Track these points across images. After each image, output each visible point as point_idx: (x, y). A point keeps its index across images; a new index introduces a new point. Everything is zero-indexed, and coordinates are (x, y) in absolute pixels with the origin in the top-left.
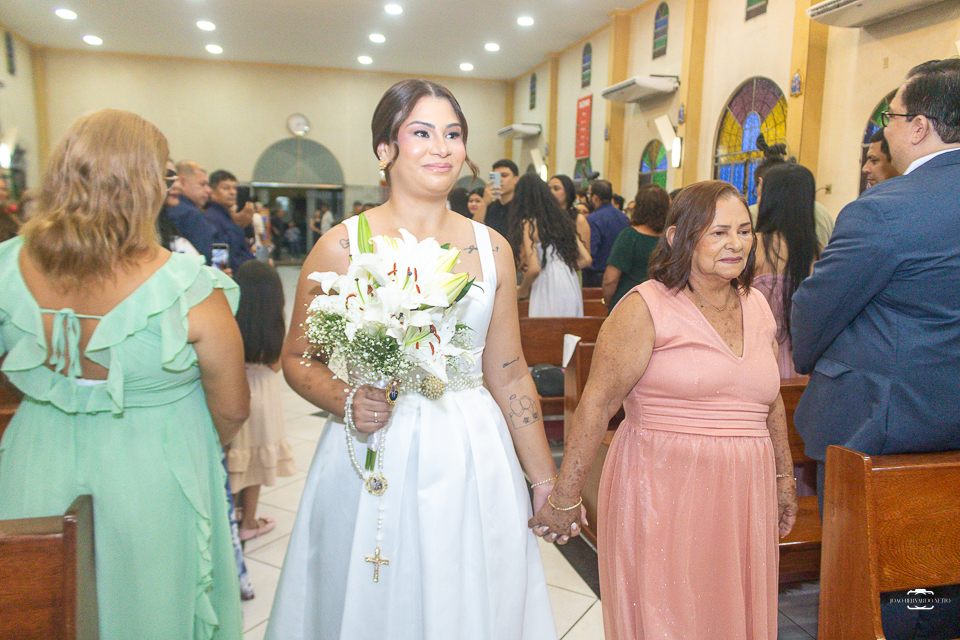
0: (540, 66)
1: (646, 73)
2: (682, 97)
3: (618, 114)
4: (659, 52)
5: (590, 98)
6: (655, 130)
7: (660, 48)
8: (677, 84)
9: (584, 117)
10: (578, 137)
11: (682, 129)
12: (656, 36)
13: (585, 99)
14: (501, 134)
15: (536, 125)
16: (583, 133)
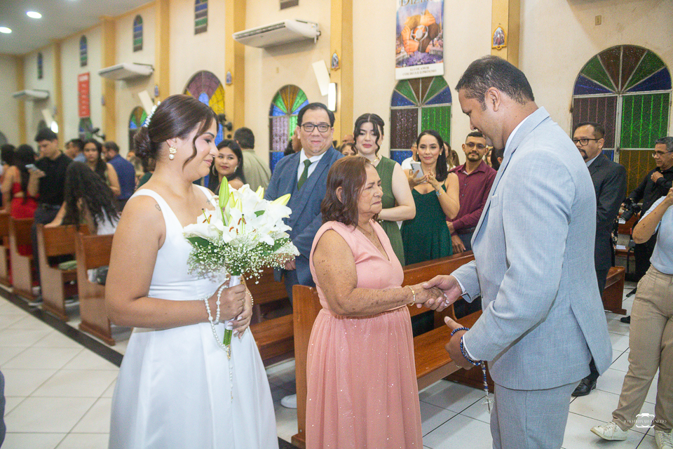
0: (45, 47)
1: (130, 61)
2: (156, 79)
3: (110, 88)
4: (138, 48)
5: (88, 74)
6: (139, 100)
7: (138, 45)
8: (151, 71)
9: (84, 88)
10: (80, 102)
11: (157, 100)
12: (135, 36)
13: (84, 75)
14: (16, 96)
15: (44, 91)
16: (84, 99)
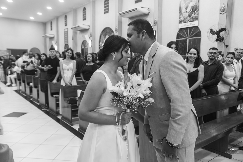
0: (53, 19)
1: (82, 24)
2: (91, 30)
3: (75, 33)
4: (84, 19)
5: (67, 29)
6: (85, 38)
7: (84, 18)
8: (89, 27)
9: (66, 34)
10: (65, 39)
11: (91, 38)
12: (83, 15)
14: (43, 37)
15: (53, 35)
16: (66, 38)
